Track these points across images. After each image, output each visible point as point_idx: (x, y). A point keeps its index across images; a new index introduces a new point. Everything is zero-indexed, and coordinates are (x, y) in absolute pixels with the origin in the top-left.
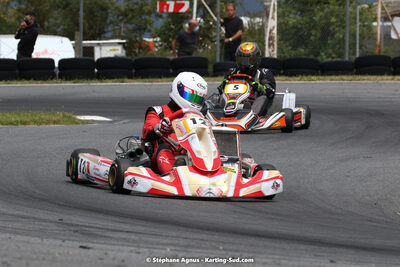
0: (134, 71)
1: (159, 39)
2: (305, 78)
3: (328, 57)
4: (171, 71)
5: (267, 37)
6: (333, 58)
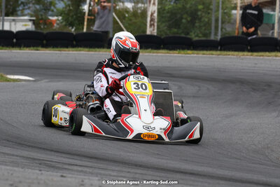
0: (45, 42)
1: (60, 18)
2: (182, 52)
3: (196, 36)
4: (75, 43)
5: (149, 19)
6: (200, 37)
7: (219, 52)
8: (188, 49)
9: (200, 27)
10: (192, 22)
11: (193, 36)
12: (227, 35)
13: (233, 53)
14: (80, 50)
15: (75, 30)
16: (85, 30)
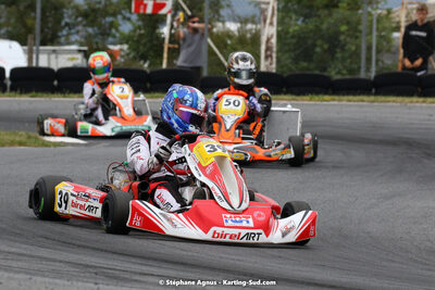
1: (125, 47)
2: (316, 98)
3: (339, 73)
4: (148, 85)
5: (263, 47)
6: (343, 75)
7: (372, 98)
8: (326, 93)
9: (344, 59)
10: (331, 51)
11: (333, 73)
12: (385, 71)
13: (394, 98)
14: (157, 97)
15: (149, 66)
16: (164, 66)
